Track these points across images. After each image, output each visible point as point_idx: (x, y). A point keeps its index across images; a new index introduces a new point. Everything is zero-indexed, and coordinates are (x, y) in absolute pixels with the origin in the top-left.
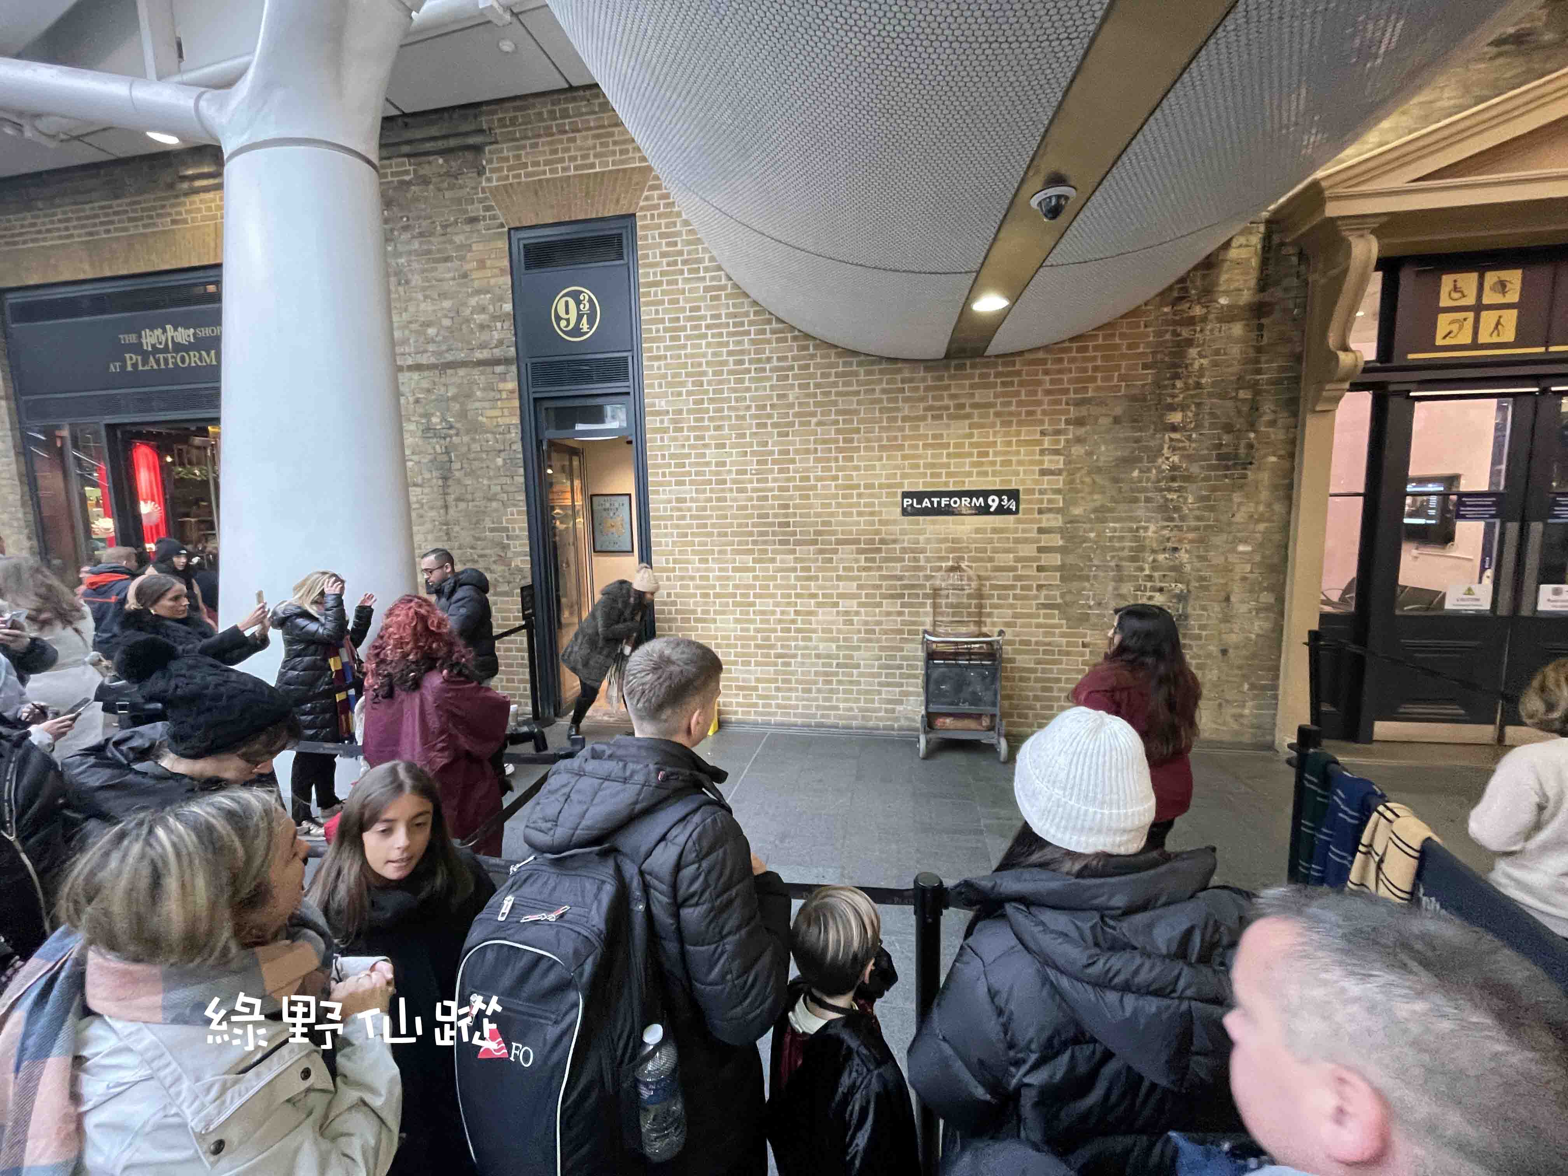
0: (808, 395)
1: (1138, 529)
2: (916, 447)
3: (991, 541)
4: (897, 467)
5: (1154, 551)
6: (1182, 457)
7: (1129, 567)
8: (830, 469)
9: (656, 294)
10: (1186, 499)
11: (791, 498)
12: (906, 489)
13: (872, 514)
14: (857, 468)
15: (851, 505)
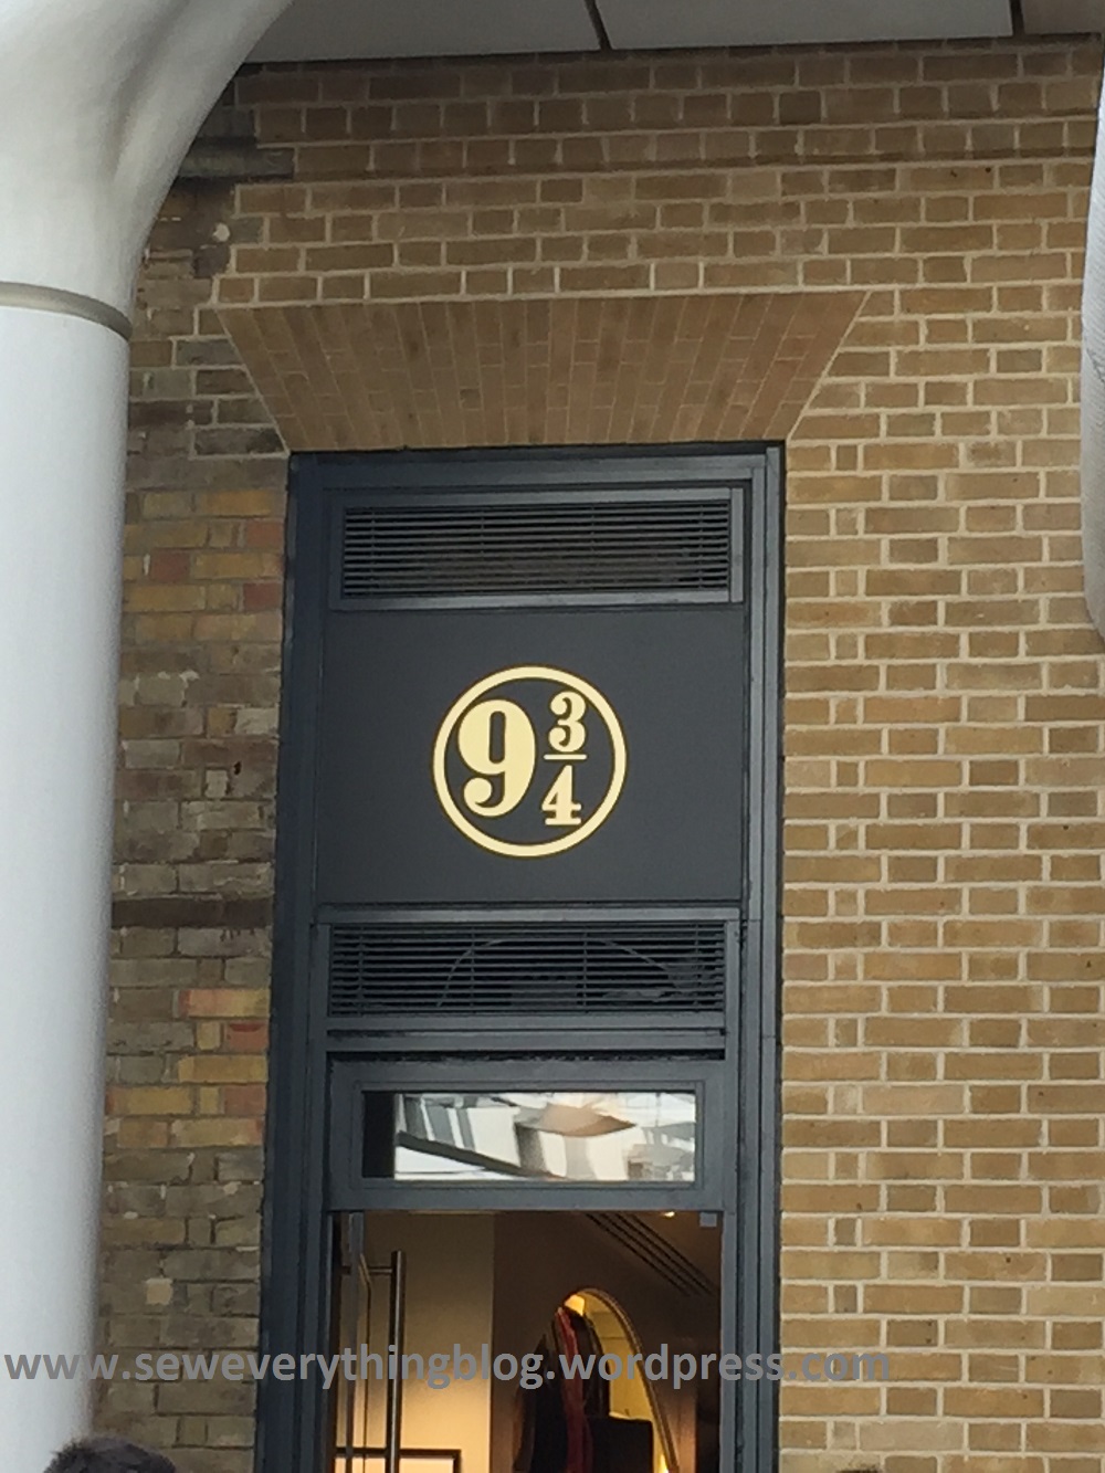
9: (847, 713)
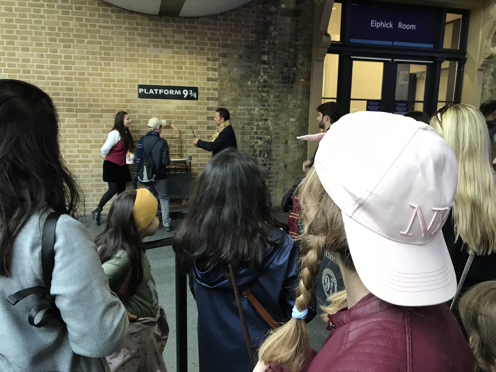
0: (82, 25)
1: (251, 109)
2: (145, 61)
3: (185, 113)
4: (135, 71)
5: (257, 121)
6: (268, 76)
7: (248, 128)
8: (97, 69)
10: (270, 96)
11: (73, 84)
12: (140, 84)
13: (121, 96)
14: (113, 70)
15: (110, 91)
